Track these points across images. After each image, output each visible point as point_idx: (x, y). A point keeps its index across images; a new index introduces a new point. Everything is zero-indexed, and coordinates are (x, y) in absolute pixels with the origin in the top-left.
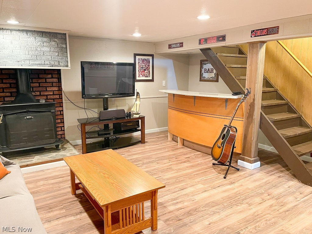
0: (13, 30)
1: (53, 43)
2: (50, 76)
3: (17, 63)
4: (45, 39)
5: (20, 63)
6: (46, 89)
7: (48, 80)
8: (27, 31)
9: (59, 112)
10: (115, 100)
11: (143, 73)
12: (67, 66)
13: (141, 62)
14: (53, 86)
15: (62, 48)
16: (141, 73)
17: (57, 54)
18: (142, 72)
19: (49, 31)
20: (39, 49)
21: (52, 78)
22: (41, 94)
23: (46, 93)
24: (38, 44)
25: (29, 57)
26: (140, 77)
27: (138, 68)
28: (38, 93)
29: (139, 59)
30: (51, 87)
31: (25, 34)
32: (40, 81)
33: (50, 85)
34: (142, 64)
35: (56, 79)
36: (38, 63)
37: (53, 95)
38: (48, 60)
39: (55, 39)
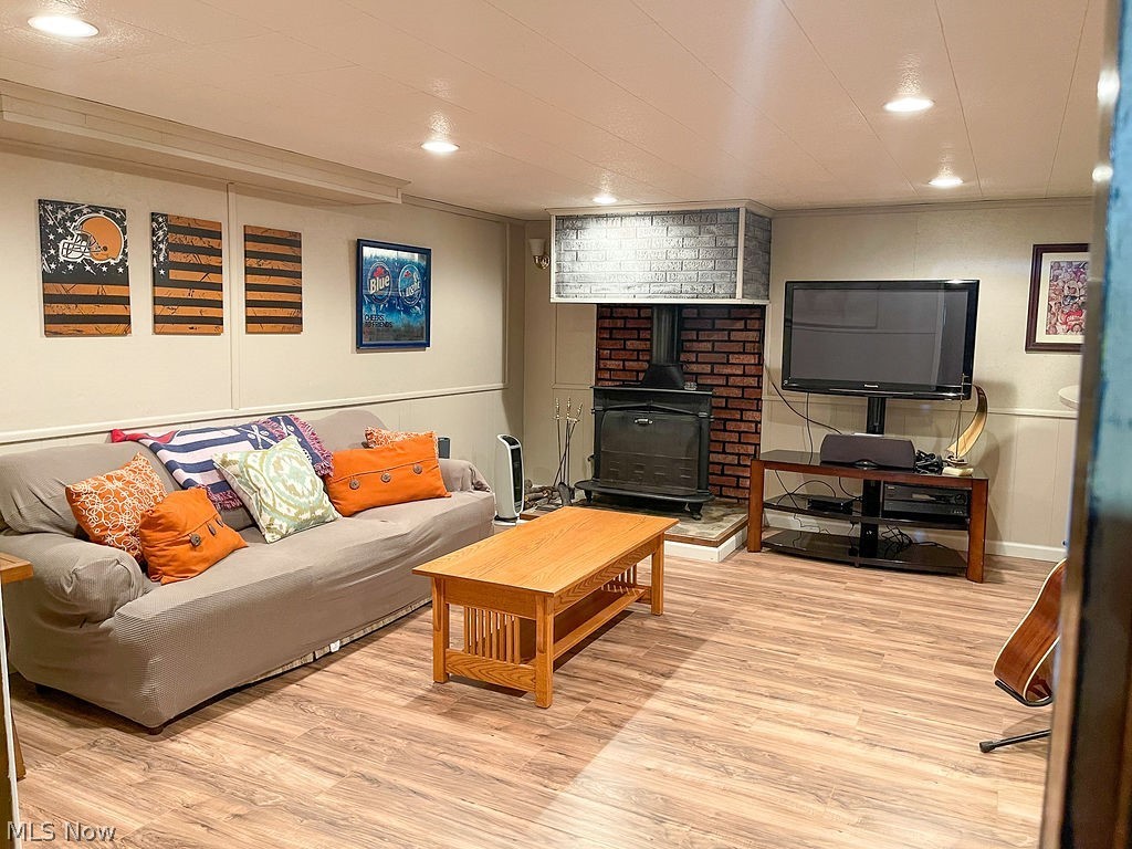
0: (626, 216)
1: (706, 238)
2: (740, 325)
3: (626, 291)
4: (688, 230)
5: (631, 291)
6: (728, 360)
7: (735, 336)
8: (652, 215)
9: (753, 425)
10: (932, 411)
11: (1072, 318)
12: (733, 296)
13: (1064, 276)
14: (744, 353)
15: (727, 247)
16: (1061, 317)
17: (712, 264)
18: (1068, 314)
19: (698, 208)
20: (673, 256)
21: (746, 329)
22: (715, 372)
23: (728, 371)
24: (672, 244)
25: (649, 276)
26: (1056, 333)
27: (1050, 299)
28: (708, 369)
29: (1056, 266)
30: (740, 353)
31: (647, 221)
32: (715, 338)
33: (737, 348)
34: (1073, 284)
35: (755, 334)
36: (667, 289)
37: (744, 375)
38: (690, 281)
39: (713, 228)
